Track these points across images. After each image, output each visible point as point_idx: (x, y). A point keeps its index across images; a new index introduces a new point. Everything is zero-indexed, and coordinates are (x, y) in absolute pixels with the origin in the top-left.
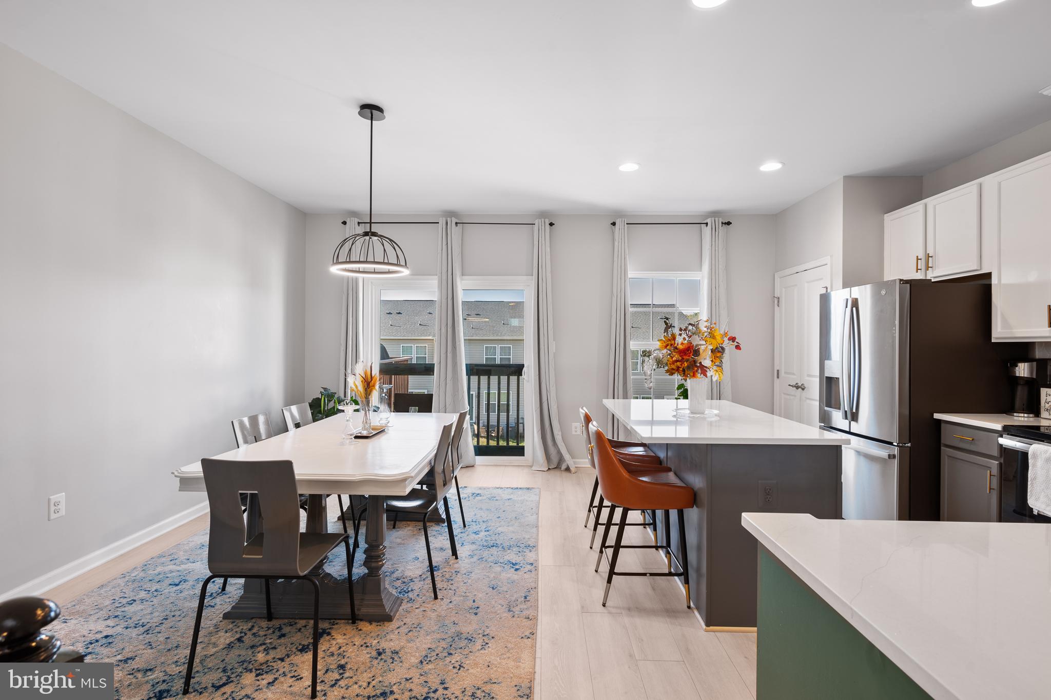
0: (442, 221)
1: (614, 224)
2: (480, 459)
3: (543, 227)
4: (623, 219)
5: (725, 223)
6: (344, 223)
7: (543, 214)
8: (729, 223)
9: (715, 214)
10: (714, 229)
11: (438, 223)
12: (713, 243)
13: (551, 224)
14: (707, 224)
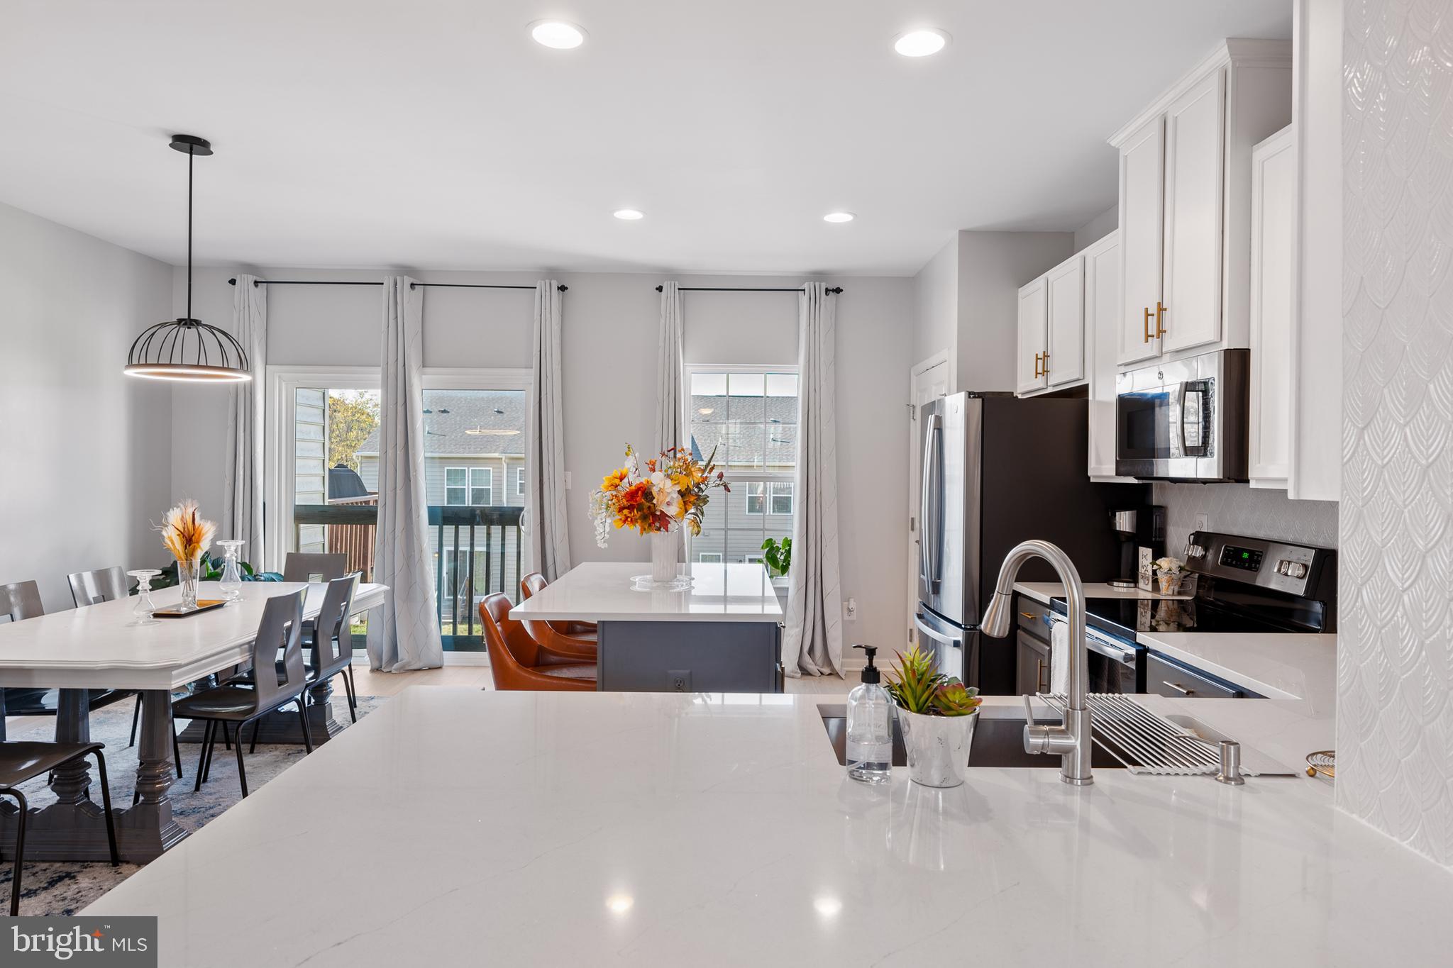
0: (389, 282)
1: (660, 289)
2: (450, 657)
3: (548, 294)
4: (673, 283)
5: (833, 290)
6: (233, 282)
7: (551, 272)
8: (838, 291)
9: (818, 276)
10: (814, 301)
11: (383, 284)
12: (812, 321)
13: (562, 288)
14: (804, 290)
